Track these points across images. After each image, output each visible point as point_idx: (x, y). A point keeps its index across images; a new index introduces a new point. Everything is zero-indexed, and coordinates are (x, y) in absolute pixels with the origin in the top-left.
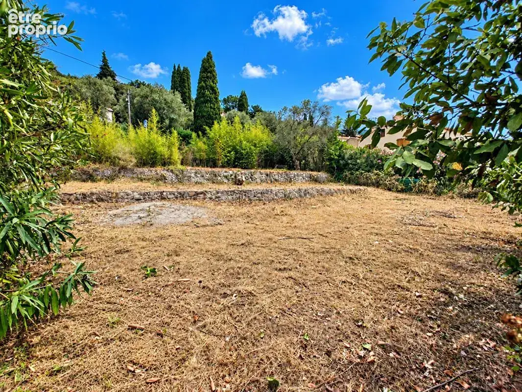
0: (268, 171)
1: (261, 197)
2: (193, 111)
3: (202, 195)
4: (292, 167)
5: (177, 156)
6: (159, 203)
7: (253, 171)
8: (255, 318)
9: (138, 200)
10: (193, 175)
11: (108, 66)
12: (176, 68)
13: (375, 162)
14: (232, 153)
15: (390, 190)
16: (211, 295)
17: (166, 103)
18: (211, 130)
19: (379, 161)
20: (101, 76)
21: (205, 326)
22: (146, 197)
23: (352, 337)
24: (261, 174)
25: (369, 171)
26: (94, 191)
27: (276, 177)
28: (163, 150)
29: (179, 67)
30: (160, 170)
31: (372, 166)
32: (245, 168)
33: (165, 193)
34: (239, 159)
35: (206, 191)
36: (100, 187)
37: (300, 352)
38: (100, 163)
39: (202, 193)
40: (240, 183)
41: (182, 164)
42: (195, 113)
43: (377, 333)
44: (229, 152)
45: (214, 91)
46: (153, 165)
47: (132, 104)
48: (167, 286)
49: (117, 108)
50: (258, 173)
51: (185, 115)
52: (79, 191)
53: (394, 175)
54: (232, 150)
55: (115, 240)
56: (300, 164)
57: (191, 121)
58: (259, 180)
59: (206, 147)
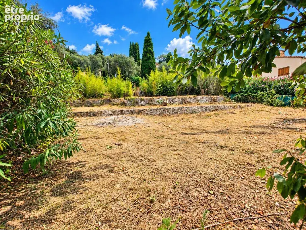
0: (183, 97)
1: (177, 112)
2: (141, 66)
3: (142, 112)
4: (199, 94)
5: (131, 91)
6: (120, 116)
7: (174, 97)
8: (153, 172)
9: (111, 115)
10: (139, 101)
11: (99, 48)
12: (132, 43)
13: (260, 86)
14: (161, 87)
15: (272, 105)
16: (135, 160)
17: (126, 63)
18: (149, 76)
19: (264, 85)
20: (96, 54)
21: (127, 173)
22: (114, 113)
23: (204, 186)
24: (179, 98)
25: (255, 93)
26: (91, 111)
27: (189, 100)
28: (124, 89)
29: (133, 43)
30: (122, 99)
31: (257, 89)
32: (169, 96)
33: (123, 111)
34: (166, 91)
35: (144, 109)
36: (95, 109)
37: (171, 190)
38: (95, 98)
39: (142, 110)
40: (166, 104)
41: (134, 95)
42: (141, 67)
43: (221, 187)
44: (160, 87)
45: (152, 53)
46: (119, 97)
47: (110, 66)
48: (115, 154)
49: (104, 69)
50: (177, 98)
51: (136, 69)
52: (85, 111)
53: (275, 94)
54: (162, 86)
55: (97, 133)
56: (204, 91)
57: (140, 71)
58: (177, 103)
59: (147, 85)
